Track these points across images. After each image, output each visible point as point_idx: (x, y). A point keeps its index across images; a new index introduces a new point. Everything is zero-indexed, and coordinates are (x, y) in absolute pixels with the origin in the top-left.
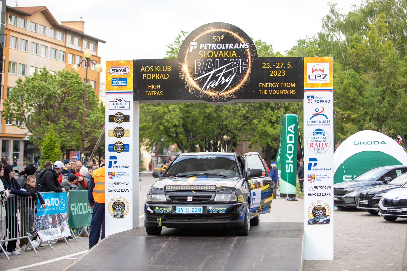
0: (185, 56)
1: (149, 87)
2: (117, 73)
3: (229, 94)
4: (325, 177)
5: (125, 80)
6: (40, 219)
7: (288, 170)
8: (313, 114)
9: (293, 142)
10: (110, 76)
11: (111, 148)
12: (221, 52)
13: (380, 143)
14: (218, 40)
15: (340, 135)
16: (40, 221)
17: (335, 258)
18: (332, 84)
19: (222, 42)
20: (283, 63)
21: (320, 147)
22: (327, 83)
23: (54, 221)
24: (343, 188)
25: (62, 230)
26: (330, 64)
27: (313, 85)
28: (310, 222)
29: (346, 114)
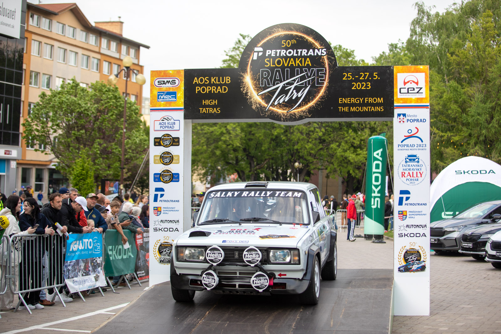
0: (247, 64)
1: (203, 102)
2: (164, 85)
3: (302, 111)
4: (419, 213)
5: (175, 93)
6: (70, 265)
7: (374, 205)
8: (405, 136)
9: (380, 170)
10: (156, 89)
11: (157, 178)
12: (292, 59)
13: (488, 172)
14: (289, 45)
15: (438, 161)
16: (70, 268)
17: (431, 313)
18: (429, 99)
19: (293, 47)
20: (368, 73)
21: (413, 177)
22: (422, 98)
23: (86, 268)
24: (442, 228)
25: (97, 278)
26: (426, 74)
27: (405, 100)
28: (401, 269)
29: (446, 136)
